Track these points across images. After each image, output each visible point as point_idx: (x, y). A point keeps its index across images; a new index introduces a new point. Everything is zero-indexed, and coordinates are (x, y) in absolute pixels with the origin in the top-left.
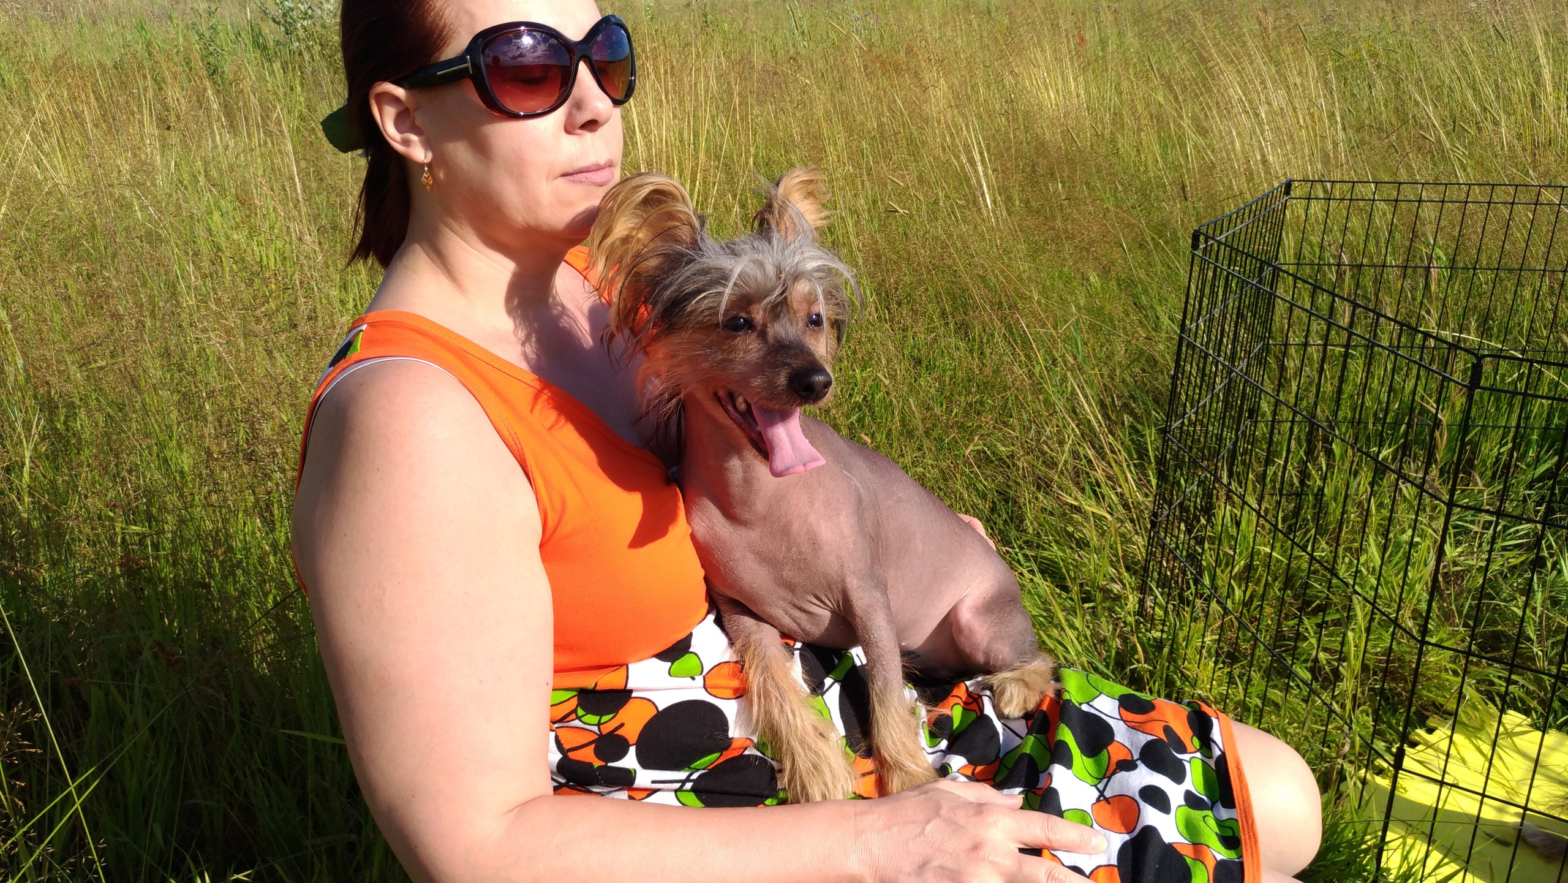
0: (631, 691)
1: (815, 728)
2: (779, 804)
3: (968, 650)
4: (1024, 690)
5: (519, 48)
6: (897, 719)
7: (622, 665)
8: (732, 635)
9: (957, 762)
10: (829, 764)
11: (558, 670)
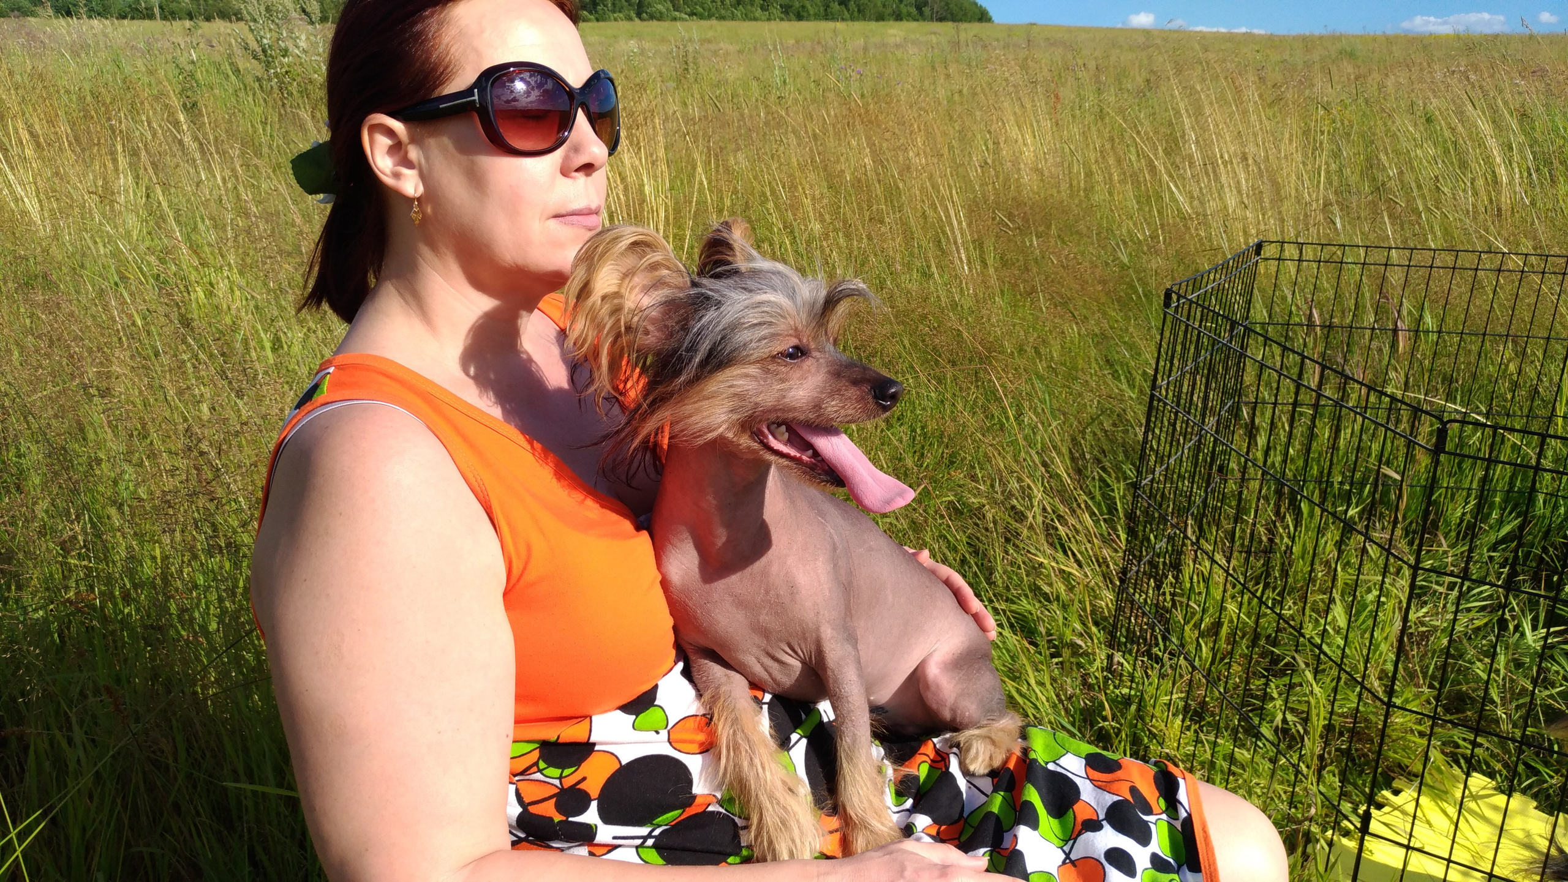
0: (594, 744)
1: (784, 783)
2: (741, 863)
3: (934, 706)
4: (990, 747)
5: (512, 92)
6: (864, 776)
7: (586, 717)
8: (700, 686)
9: (922, 821)
10: (798, 821)
11: (519, 721)
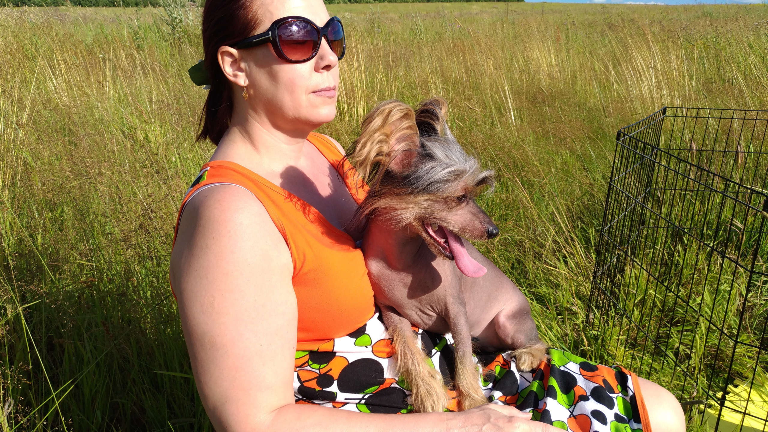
0: (335, 353)
1: (429, 373)
2: (407, 413)
3: (503, 337)
4: (531, 358)
6: (469, 371)
7: (331, 339)
8: (387, 325)
9: (498, 394)
10: (436, 392)
11: (299, 341)
